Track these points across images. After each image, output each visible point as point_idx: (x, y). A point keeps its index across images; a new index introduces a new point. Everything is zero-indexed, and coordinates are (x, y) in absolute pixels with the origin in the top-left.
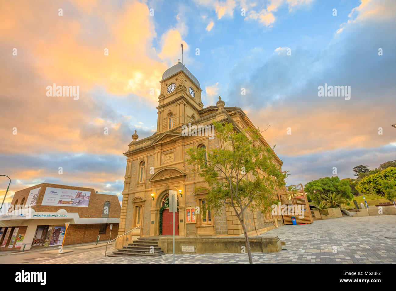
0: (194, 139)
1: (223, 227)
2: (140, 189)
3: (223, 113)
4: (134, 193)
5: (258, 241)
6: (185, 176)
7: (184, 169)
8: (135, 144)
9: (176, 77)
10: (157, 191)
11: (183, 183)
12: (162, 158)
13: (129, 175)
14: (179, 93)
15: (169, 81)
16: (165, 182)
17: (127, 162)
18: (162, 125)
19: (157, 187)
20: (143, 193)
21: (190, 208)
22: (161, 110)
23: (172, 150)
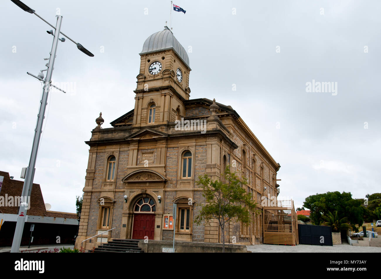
0: (180, 143)
1: (200, 235)
2: (109, 188)
3: (215, 121)
4: (100, 192)
5: (230, 247)
6: (165, 182)
7: (165, 174)
8: (101, 132)
9: (163, 55)
10: (131, 193)
11: (163, 189)
12: (139, 157)
13: (92, 170)
14: (165, 79)
15: (152, 56)
16: (142, 185)
17: (90, 153)
18: (140, 116)
19: (131, 189)
20: (113, 193)
21: (169, 215)
22: (140, 95)
23: (151, 150)
